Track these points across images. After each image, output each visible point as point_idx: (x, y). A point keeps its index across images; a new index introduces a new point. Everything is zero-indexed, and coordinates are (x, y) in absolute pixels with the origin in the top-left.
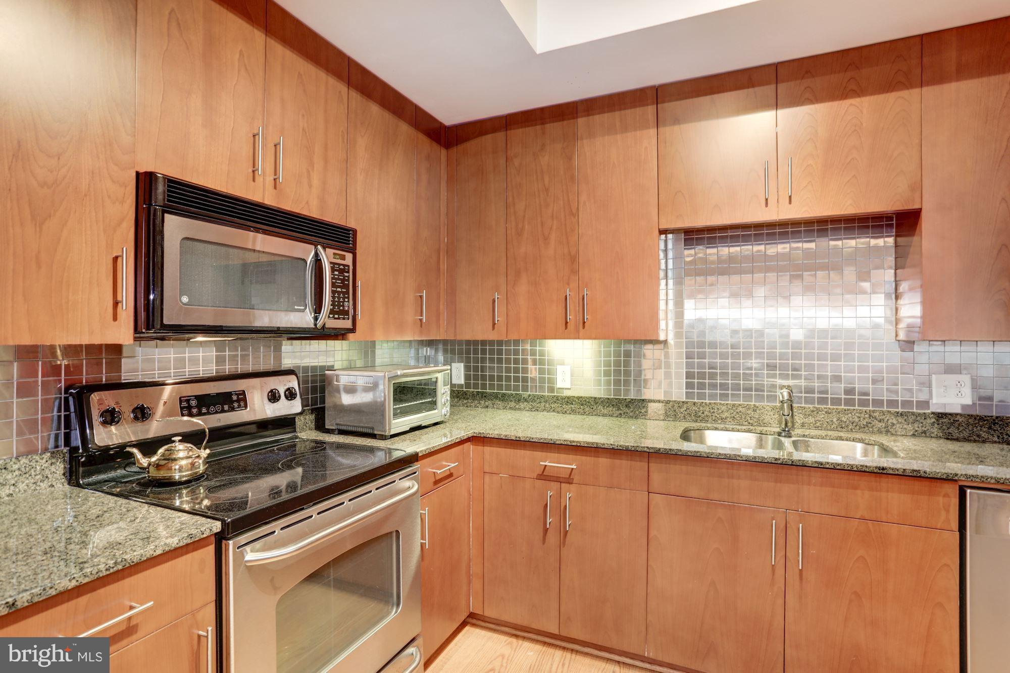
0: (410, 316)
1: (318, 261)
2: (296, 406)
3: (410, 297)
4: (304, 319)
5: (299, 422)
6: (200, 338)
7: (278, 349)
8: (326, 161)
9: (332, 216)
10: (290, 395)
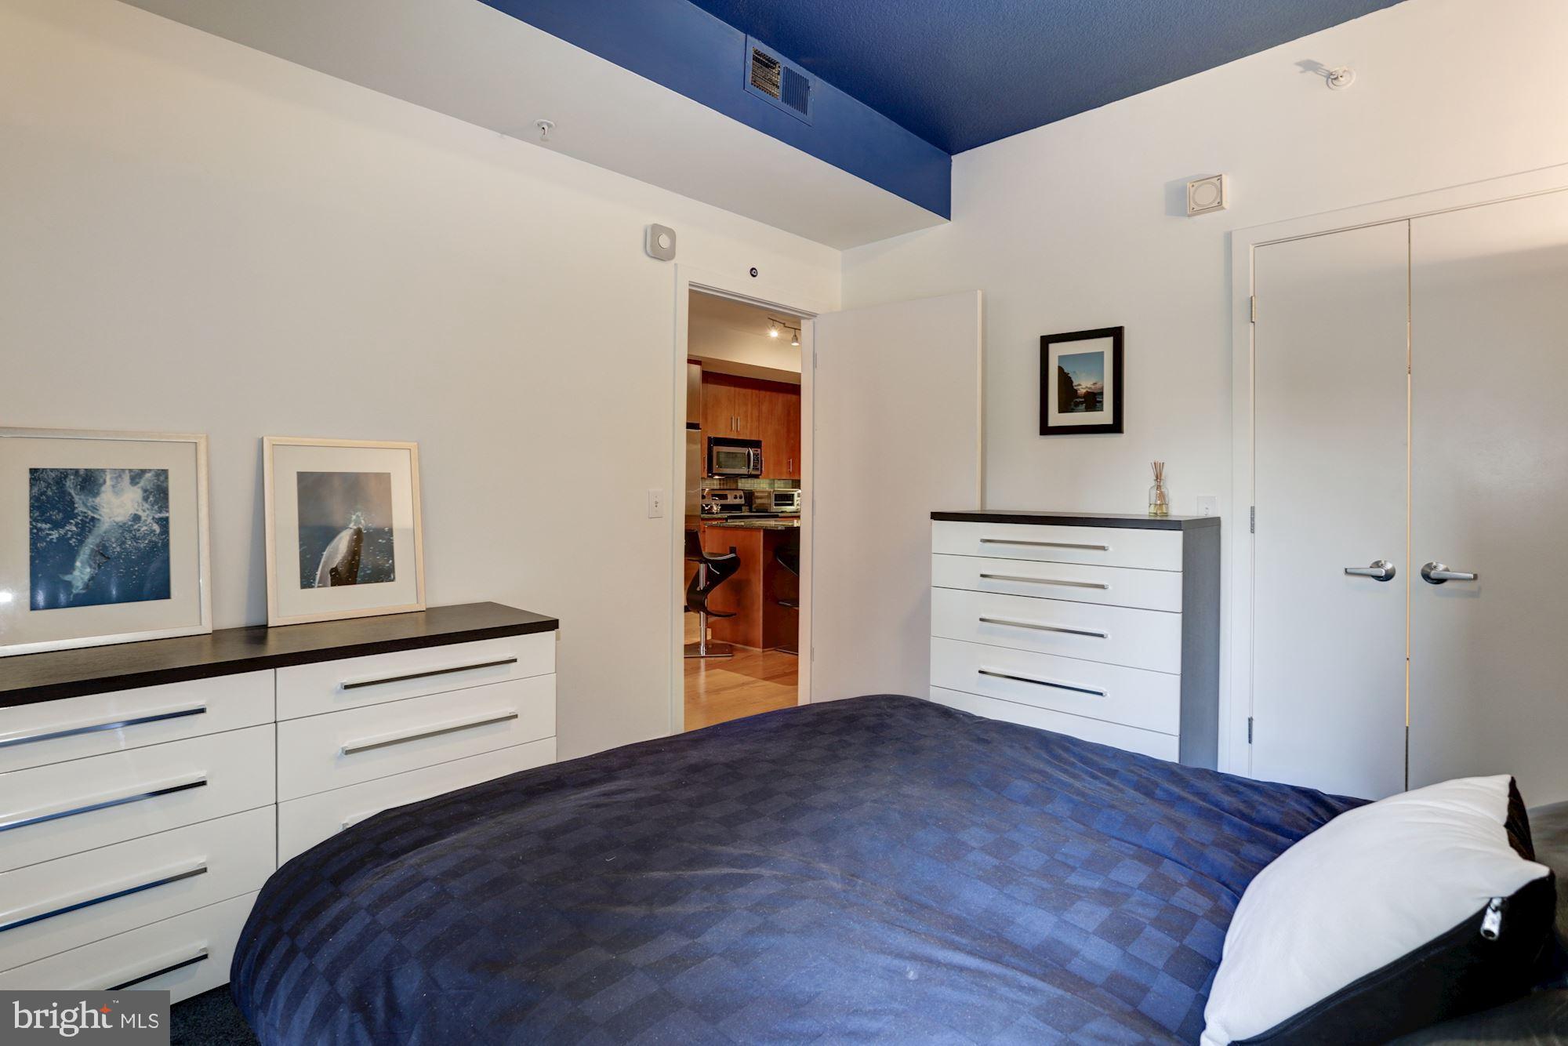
0: (785, 470)
1: (749, 453)
2: (742, 501)
3: (785, 462)
4: (744, 471)
5: (743, 508)
6: (717, 477)
7: (737, 482)
8: (752, 419)
9: (754, 438)
10: (741, 498)
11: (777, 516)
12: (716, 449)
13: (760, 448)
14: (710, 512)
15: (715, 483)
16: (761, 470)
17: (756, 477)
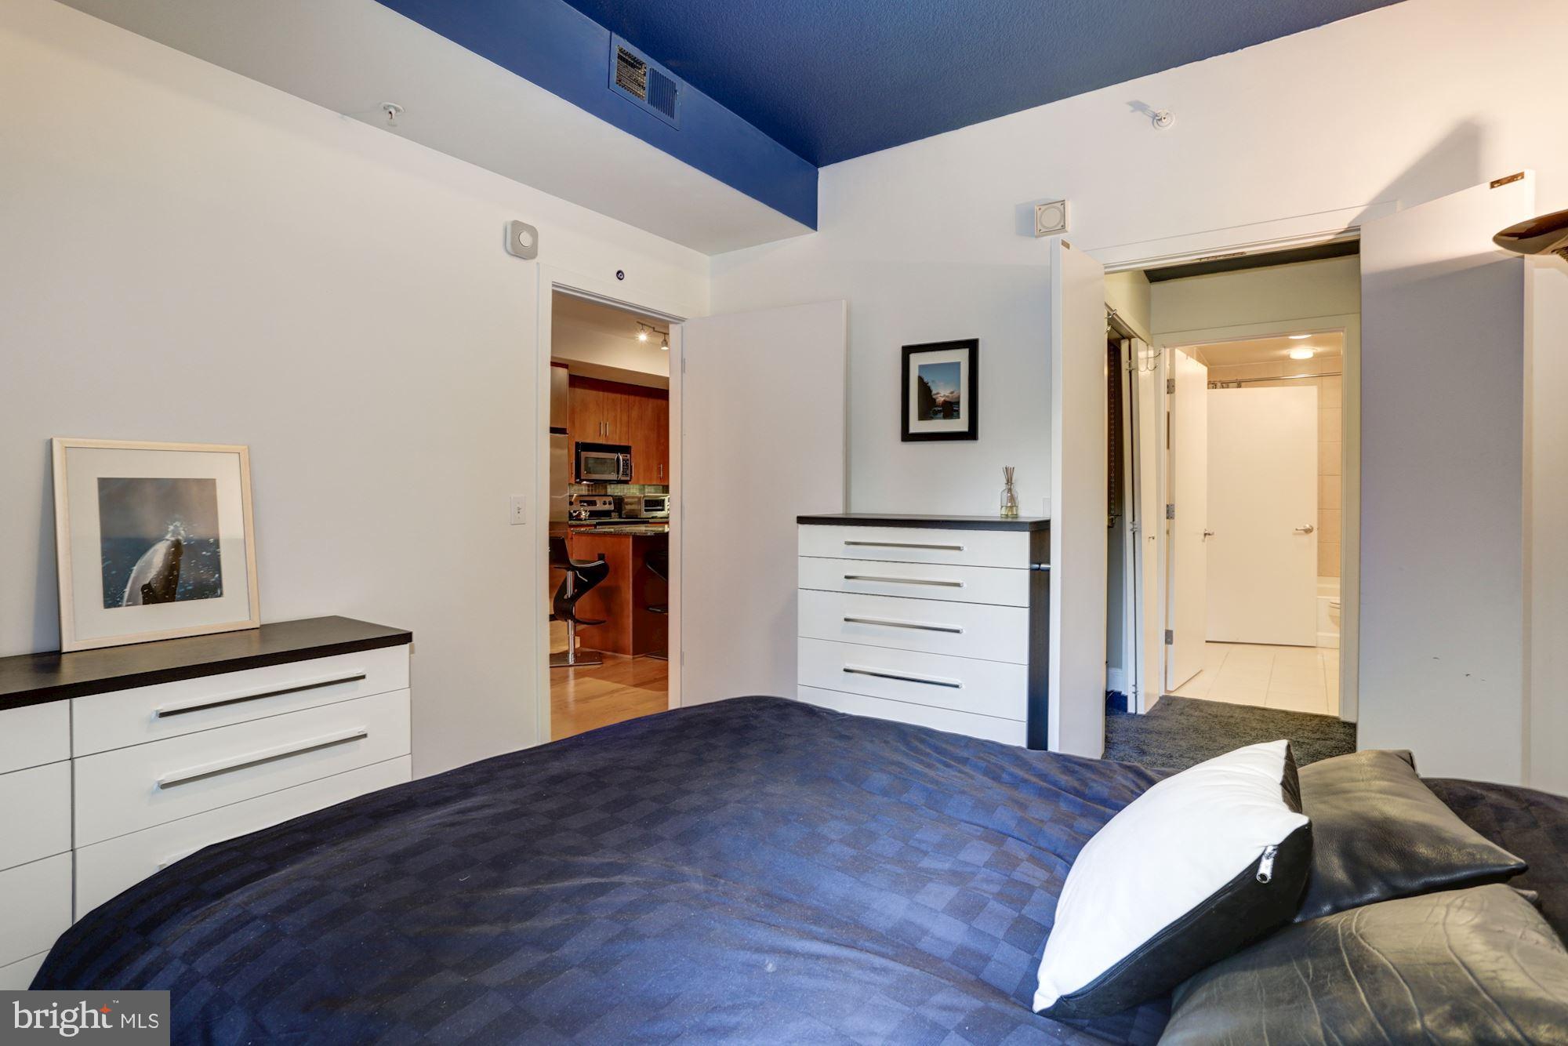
0: (653, 475)
1: (618, 458)
2: (612, 507)
3: (653, 467)
4: (613, 477)
5: (613, 514)
6: (585, 482)
7: (606, 488)
8: (621, 424)
9: (624, 443)
10: (610, 504)
11: (648, 522)
12: (584, 454)
13: (630, 453)
14: (578, 518)
15: (583, 489)
16: (631, 476)
17: (626, 482)
